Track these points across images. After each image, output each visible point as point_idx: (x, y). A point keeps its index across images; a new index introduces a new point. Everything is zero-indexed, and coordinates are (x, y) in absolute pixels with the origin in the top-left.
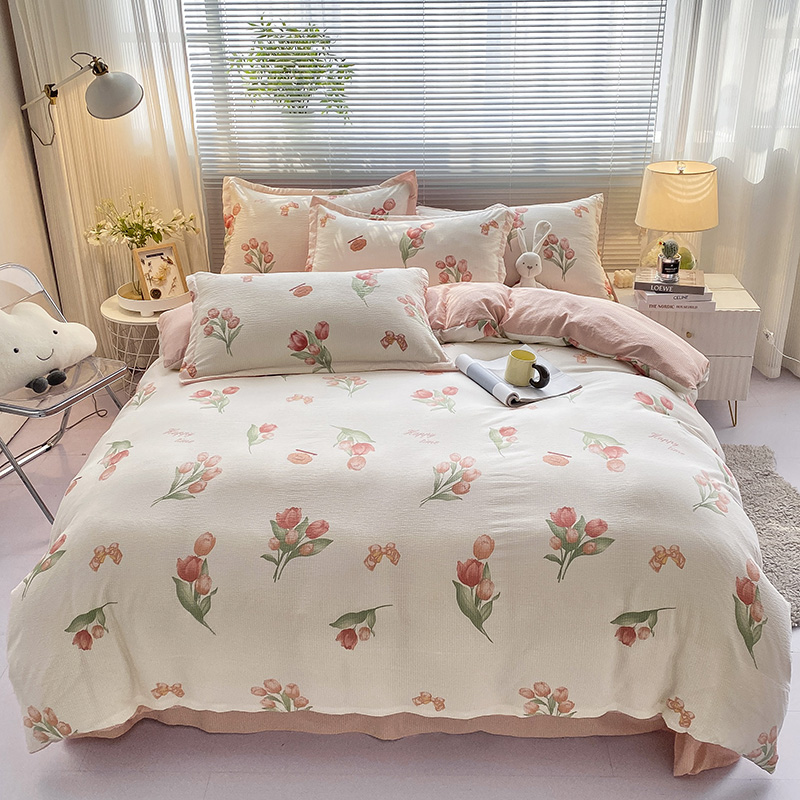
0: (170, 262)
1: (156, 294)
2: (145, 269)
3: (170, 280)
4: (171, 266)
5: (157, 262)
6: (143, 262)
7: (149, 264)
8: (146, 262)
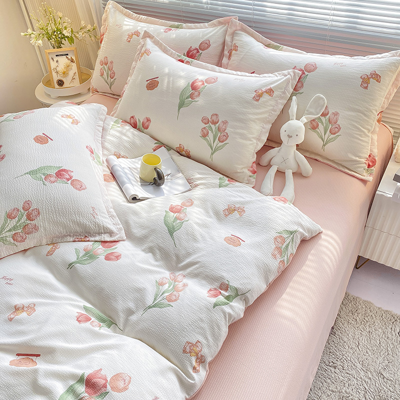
0: (72, 61)
1: (61, 83)
2: (53, 65)
3: (71, 73)
4: (73, 64)
5: (63, 61)
6: (52, 59)
7: (57, 62)
8: (55, 60)
